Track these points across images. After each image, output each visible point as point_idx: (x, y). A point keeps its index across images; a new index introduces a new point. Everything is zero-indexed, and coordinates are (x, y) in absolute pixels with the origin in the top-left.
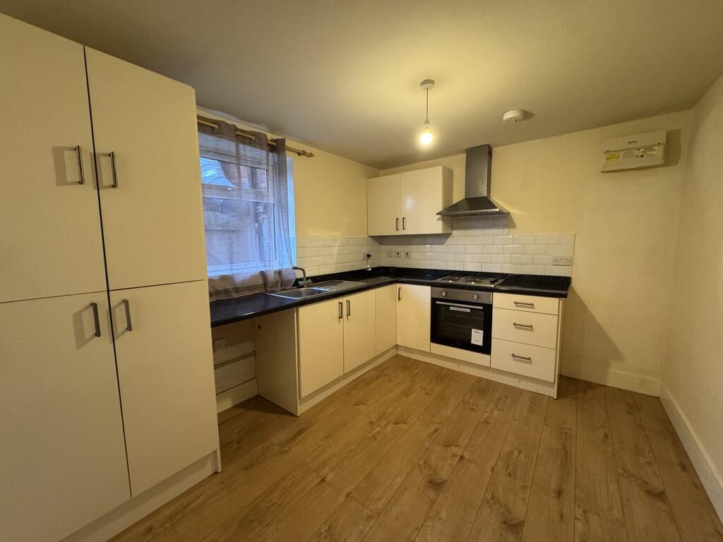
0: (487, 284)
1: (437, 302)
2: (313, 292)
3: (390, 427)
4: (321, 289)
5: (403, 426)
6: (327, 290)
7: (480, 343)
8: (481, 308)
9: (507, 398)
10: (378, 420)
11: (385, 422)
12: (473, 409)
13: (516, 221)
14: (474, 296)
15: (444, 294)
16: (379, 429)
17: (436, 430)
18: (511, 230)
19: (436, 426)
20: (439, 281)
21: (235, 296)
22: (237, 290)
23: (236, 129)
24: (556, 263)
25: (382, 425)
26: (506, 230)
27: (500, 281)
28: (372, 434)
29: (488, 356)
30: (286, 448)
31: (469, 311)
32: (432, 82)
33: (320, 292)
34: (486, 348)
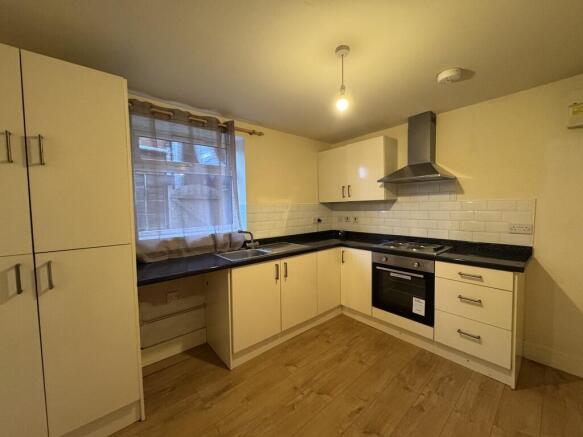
0: (429, 251)
1: (378, 268)
2: (259, 253)
3: (313, 396)
4: (265, 251)
5: (326, 397)
6: (269, 252)
7: (422, 313)
8: (422, 276)
9: (451, 379)
10: (302, 387)
11: (309, 390)
12: (408, 389)
13: (464, 187)
14: (415, 264)
15: (384, 259)
16: (300, 397)
17: (360, 409)
18: (459, 196)
19: (362, 404)
20: (381, 246)
21: (186, 255)
22: (188, 250)
23: (190, 115)
24: (513, 231)
25: (305, 393)
26: (453, 196)
27: (447, 248)
28: (291, 403)
29: (431, 328)
30: (208, 405)
31: (409, 278)
32: (347, 48)
33: (263, 253)
34: (428, 319)
